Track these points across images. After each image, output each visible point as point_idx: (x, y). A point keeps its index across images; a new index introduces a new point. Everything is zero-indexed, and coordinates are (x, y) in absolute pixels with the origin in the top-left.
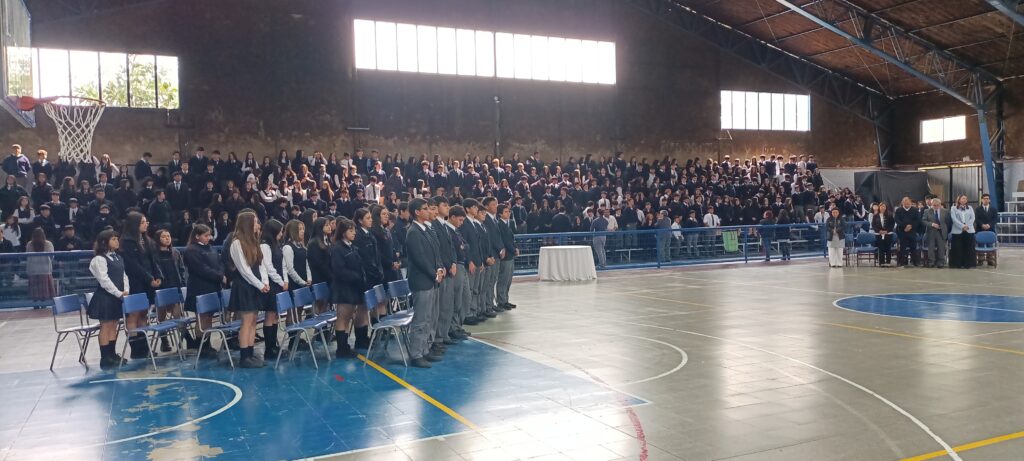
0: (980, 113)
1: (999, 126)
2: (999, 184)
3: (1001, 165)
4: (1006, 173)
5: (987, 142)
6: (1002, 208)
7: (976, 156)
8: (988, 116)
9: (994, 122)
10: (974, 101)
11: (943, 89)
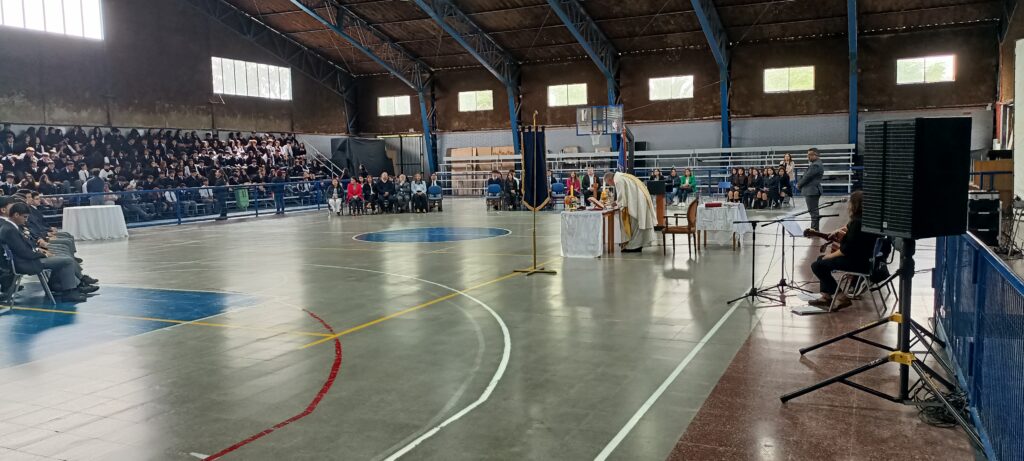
0: (420, 94)
1: (433, 106)
2: (434, 151)
3: (435, 136)
4: (438, 142)
5: (425, 117)
6: (436, 169)
7: (419, 129)
8: (425, 97)
9: (429, 102)
10: (416, 85)
11: (393, 72)
